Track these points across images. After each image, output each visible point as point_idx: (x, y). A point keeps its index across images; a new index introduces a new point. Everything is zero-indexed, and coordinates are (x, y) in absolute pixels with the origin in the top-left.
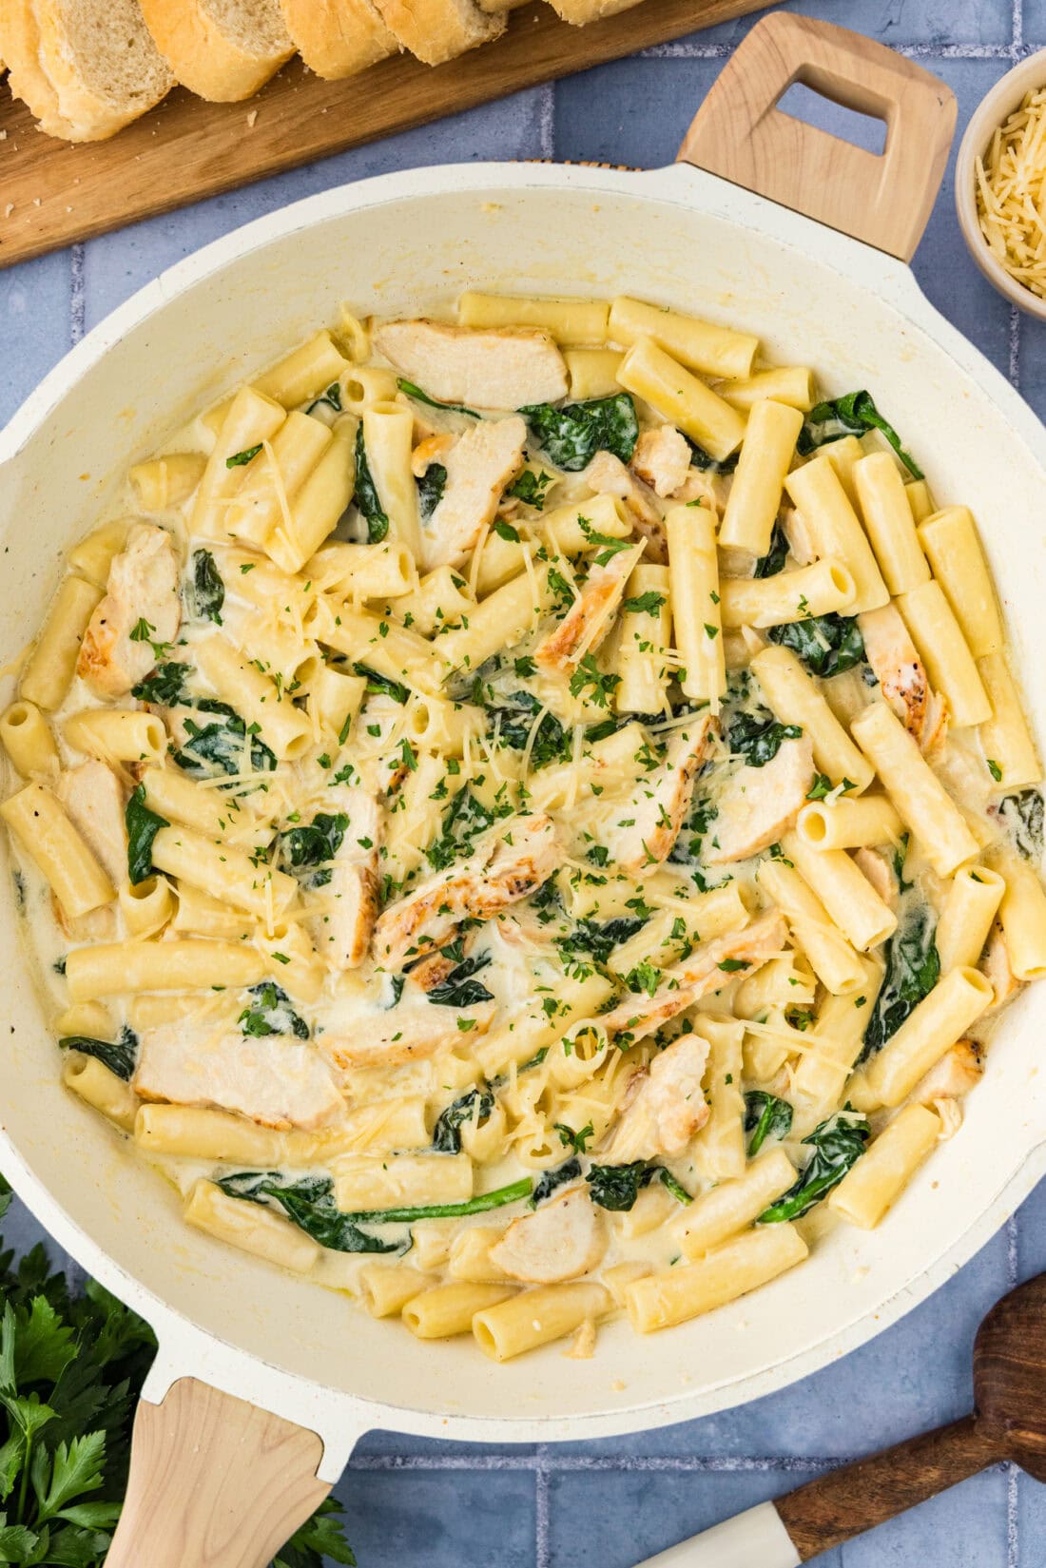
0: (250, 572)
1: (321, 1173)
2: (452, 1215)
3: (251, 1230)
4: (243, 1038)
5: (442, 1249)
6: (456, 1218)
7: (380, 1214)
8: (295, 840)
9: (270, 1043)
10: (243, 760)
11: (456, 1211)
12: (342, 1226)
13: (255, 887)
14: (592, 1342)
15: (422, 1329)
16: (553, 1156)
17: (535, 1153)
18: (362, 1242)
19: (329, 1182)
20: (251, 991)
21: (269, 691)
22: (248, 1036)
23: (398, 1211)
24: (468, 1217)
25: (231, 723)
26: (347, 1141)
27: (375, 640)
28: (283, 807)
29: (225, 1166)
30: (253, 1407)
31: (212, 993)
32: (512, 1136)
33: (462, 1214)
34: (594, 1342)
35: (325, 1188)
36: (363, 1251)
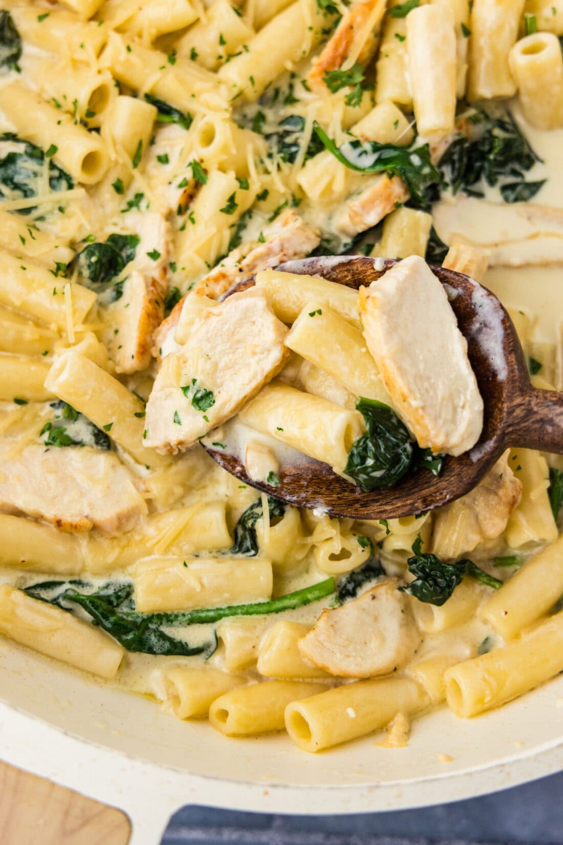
0: (47, 21)
1: (122, 579)
2: (258, 613)
3: (53, 631)
4: (45, 448)
5: (248, 646)
6: (262, 616)
7: (184, 615)
8: (91, 254)
9: (72, 453)
10: (41, 185)
11: (261, 609)
12: (147, 628)
13: (55, 293)
14: (406, 733)
15: (231, 724)
16: (352, 558)
17: (333, 557)
18: (167, 645)
19: (130, 586)
20: (52, 405)
21: (65, 118)
22: (49, 447)
23: (202, 611)
24: (274, 615)
25: (29, 150)
26: (149, 545)
27: (163, 67)
28: (81, 227)
29: (28, 575)
30: (53, 784)
31: (13, 407)
32: (310, 540)
33: (268, 612)
34: (408, 733)
35: (126, 593)
36: (168, 653)
